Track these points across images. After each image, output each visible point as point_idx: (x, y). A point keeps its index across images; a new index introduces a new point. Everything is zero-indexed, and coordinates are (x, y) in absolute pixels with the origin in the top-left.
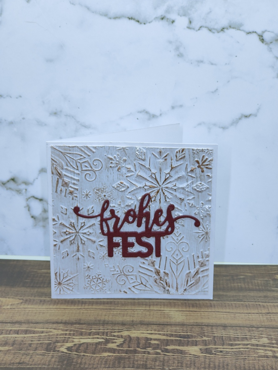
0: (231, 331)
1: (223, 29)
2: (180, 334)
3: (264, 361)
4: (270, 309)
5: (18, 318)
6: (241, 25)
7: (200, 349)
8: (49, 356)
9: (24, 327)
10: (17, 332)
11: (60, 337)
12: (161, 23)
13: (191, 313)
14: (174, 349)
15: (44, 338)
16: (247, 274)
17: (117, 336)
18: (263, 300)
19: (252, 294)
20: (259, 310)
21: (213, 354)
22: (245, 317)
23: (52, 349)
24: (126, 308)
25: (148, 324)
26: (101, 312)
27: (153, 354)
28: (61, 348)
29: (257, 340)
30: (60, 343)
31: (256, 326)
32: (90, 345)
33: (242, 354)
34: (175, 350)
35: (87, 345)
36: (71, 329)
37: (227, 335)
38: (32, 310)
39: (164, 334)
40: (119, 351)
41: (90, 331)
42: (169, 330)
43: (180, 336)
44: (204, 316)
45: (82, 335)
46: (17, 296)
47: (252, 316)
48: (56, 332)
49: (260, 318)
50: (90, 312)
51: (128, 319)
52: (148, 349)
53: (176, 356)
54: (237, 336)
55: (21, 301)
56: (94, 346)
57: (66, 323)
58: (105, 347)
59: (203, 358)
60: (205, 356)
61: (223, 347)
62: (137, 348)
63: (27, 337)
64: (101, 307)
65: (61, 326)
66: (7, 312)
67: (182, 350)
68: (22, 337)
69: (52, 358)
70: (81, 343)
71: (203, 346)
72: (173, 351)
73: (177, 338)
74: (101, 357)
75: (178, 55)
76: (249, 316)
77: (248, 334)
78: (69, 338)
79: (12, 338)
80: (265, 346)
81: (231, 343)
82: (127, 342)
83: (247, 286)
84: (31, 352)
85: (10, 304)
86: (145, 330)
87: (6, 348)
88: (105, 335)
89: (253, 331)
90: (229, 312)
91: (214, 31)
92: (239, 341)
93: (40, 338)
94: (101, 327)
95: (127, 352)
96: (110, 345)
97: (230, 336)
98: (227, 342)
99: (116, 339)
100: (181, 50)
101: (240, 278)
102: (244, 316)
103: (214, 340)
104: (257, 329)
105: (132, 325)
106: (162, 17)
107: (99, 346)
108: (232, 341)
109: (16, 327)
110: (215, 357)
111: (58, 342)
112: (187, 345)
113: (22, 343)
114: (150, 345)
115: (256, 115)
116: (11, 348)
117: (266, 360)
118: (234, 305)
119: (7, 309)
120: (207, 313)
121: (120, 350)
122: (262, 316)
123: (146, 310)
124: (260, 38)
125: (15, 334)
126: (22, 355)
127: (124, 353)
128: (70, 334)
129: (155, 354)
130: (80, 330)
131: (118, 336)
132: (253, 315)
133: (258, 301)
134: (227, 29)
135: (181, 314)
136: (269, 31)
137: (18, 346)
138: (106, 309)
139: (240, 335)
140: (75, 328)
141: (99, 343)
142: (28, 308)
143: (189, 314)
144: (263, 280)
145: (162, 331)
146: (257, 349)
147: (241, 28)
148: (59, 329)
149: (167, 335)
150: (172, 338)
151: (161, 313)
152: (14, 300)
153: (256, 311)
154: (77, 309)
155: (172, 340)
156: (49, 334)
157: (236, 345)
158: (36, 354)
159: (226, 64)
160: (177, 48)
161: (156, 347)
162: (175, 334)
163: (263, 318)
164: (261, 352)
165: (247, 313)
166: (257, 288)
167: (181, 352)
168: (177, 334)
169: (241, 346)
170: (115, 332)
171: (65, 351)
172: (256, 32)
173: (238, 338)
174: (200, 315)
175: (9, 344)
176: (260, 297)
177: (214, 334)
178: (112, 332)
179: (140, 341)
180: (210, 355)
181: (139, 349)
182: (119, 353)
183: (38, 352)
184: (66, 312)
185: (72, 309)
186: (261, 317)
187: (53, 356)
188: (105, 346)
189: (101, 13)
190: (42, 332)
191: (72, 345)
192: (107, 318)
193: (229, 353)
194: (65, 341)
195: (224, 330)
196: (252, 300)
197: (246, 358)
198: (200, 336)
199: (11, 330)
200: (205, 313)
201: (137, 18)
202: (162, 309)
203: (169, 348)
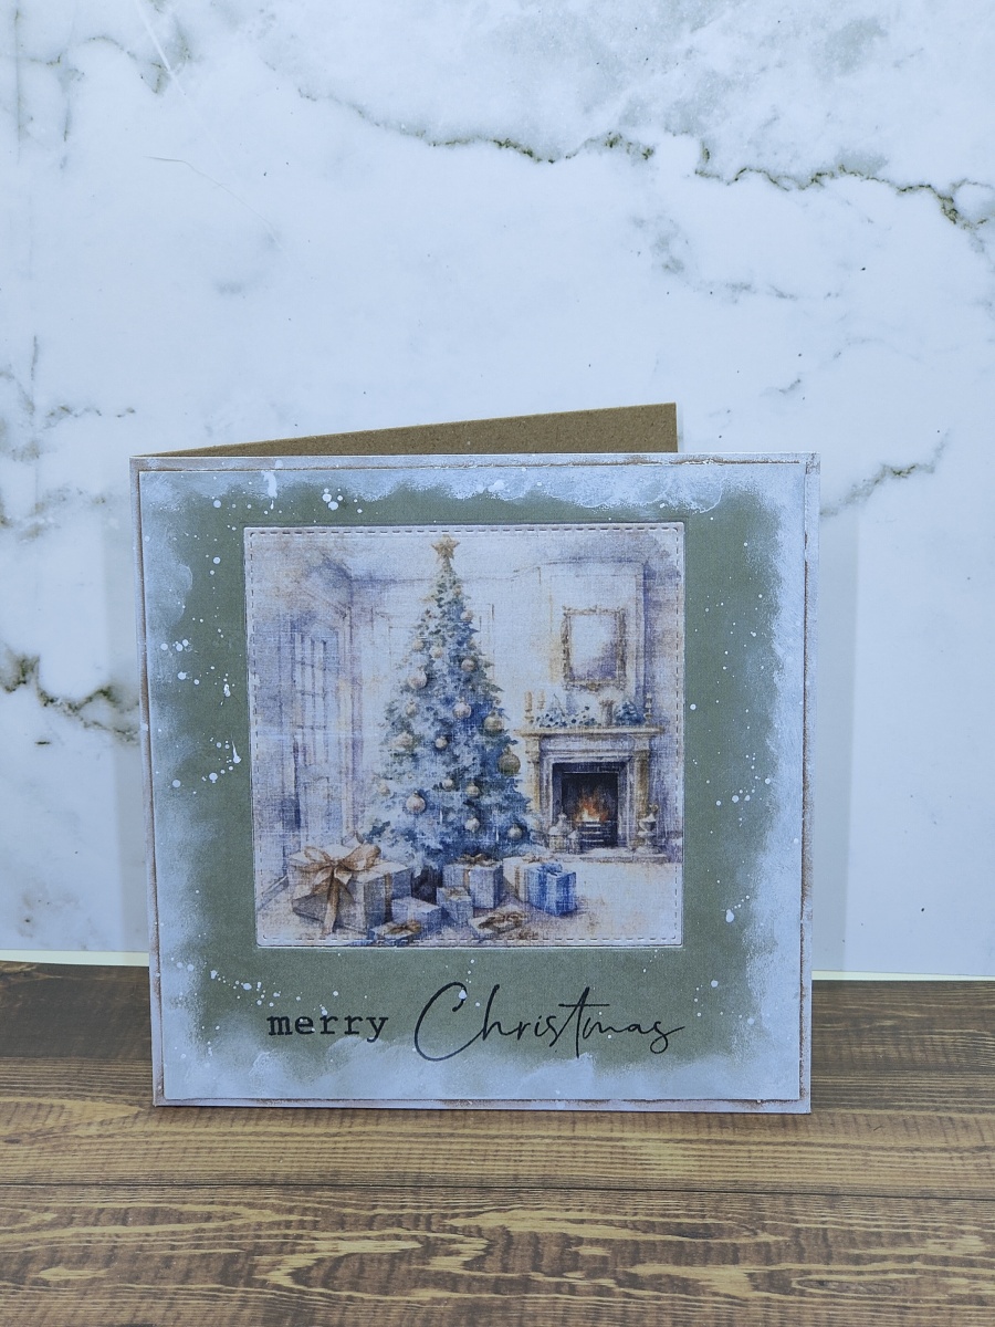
0: (856, 1212)
1: (817, 178)
2: (678, 1221)
3: (970, 1315)
4: (987, 1135)
5: (125, 1168)
6: (880, 162)
7: (750, 1275)
8: (230, 1299)
9: (145, 1200)
10: (122, 1218)
11: (268, 1232)
12: (610, 157)
13: (714, 1147)
14: (659, 1277)
15: (214, 1238)
16: (905, 1014)
17: (464, 1228)
18: (962, 1102)
19: (924, 1081)
20: (950, 1139)
21: (793, 1292)
22: (901, 1163)
23: (241, 1277)
24: (493, 1132)
25: (570, 1188)
26: (407, 1146)
27: (588, 1294)
28: (272, 1273)
29: (943, 1243)
30: (268, 1254)
31: (938, 1194)
32: (372, 1261)
33: (894, 1291)
34: (664, 1280)
35: (362, 1263)
36: (308, 1205)
37: (842, 1224)
38: (172, 1138)
39: (626, 1221)
40: (470, 1284)
41: (371, 1213)
42: (643, 1208)
43: (680, 1230)
44: (762, 1157)
45: (343, 1228)
46: (120, 1093)
47: (925, 1158)
48: (253, 1216)
49: (953, 1165)
50: (367, 1145)
51: (498, 1169)
52: (570, 1275)
53: (667, 1298)
54: (876, 1230)
55: (135, 1109)
56: (386, 1267)
57: (287, 1185)
58: (423, 1271)
59: (761, 1306)
60: (768, 1299)
61: (826, 1268)
62: (532, 1274)
63: (157, 1234)
64: (409, 1127)
65: (273, 1196)
66: (87, 1147)
67: (686, 1280)
68: (140, 1235)
69: (243, 1307)
70: (341, 1254)
71: (759, 1263)
72: (656, 1282)
73: (670, 1238)
74: (409, 1306)
75: (667, 267)
76: (914, 1157)
77: (914, 1221)
78: (300, 1237)
79: (107, 1238)
80: (971, 1264)
81: (857, 1252)
82: (497, 1251)
83: (904, 1055)
84: (171, 1287)
85: (99, 1119)
86: (557, 1210)
87: (87, 1273)
88: (422, 1227)
89: (930, 1209)
90: (845, 1146)
91: (786, 183)
92: (883, 1246)
93: (200, 1238)
94: (409, 1199)
95: (497, 1286)
96: (441, 1264)
97: (851, 1228)
98: (843, 1250)
99: (462, 1242)
100: (677, 248)
101: (883, 1028)
102: (899, 1160)
103: (798, 1244)
104: (946, 1204)
105: (515, 1190)
106: (612, 137)
107: (404, 1267)
108: (860, 1245)
109: (119, 1201)
110: (801, 1302)
111: (260, 1250)
112: (705, 1262)
113: (138, 1255)
114: (576, 1262)
115: (931, 470)
116: (102, 1273)
117: (977, 1310)
118: (861, 1120)
119: (89, 1137)
120: (771, 1148)
121: (474, 1278)
122: (961, 1158)
123: (559, 1137)
124: (944, 208)
125: (115, 1224)
126: (142, 1298)
127: (487, 1291)
128: (302, 1224)
129: (595, 1294)
130: (337, 1209)
131: (467, 1232)
132: (928, 1155)
133: (947, 1108)
134: (833, 176)
135: (682, 1152)
136: (975, 184)
137: (126, 1266)
138: (425, 1135)
139: (887, 1226)
140: (319, 1203)
141: (403, 1255)
142: (157, 1134)
143: (707, 1153)
144: (961, 1034)
145: (617, 1213)
146: (946, 1274)
147: (880, 174)
148: (263, 1207)
149: (635, 1227)
150: (651, 1237)
151: (612, 1147)
152: (114, 1106)
153: (939, 1142)
154: (326, 1135)
155: (653, 1243)
156: (230, 1222)
157: (873, 1259)
158: (188, 1294)
159: (829, 295)
160: (663, 243)
161: (599, 1268)
162: (663, 1224)
163: (963, 1165)
164: (960, 1285)
165: (907, 1150)
166: (942, 1060)
167: (685, 1286)
168: (667, 1223)
169: (889, 1265)
170: (455, 1216)
171: (287, 1282)
172: (929, 186)
173: (879, 1235)
174: (747, 1154)
175: (96, 1260)
176: (951, 1092)
177: (797, 1221)
178: (445, 1216)
179: (540, 1246)
180: (782, 1297)
181: (539, 1277)
182: (469, 1290)
183: (193, 1287)
184: (289, 1145)
185: (308, 1136)
186: (956, 1161)
187: (244, 1302)
188: (424, 1264)
189: (403, 126)
190: (208, 1217)
191: (310, 1263)
192: (426, 1168)
193: (848, 1289)
194: (288, 1248)
195: (831, 1208)
196: (925, 1104)
197: (908, 1304)
198: (748, 1229)
199: (102, 1210)
200: (765, 1148)
201: (525, 143)
202: (617, 1135)
203: (642, 1270)
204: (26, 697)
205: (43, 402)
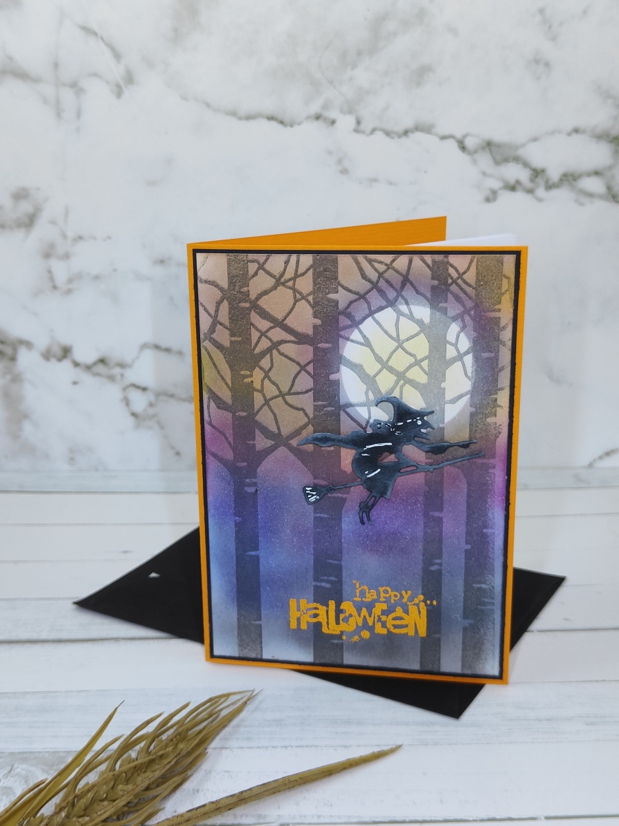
204: (66, 364)
205: (70, 234)
